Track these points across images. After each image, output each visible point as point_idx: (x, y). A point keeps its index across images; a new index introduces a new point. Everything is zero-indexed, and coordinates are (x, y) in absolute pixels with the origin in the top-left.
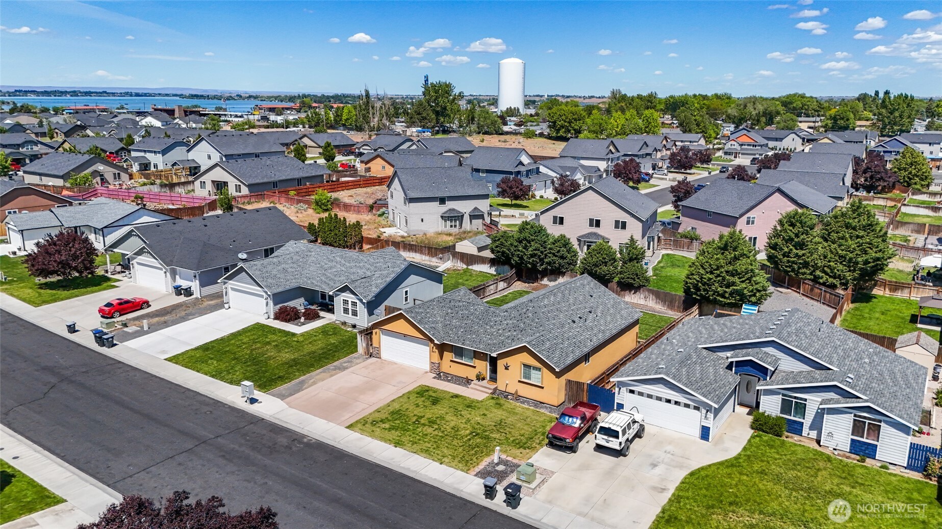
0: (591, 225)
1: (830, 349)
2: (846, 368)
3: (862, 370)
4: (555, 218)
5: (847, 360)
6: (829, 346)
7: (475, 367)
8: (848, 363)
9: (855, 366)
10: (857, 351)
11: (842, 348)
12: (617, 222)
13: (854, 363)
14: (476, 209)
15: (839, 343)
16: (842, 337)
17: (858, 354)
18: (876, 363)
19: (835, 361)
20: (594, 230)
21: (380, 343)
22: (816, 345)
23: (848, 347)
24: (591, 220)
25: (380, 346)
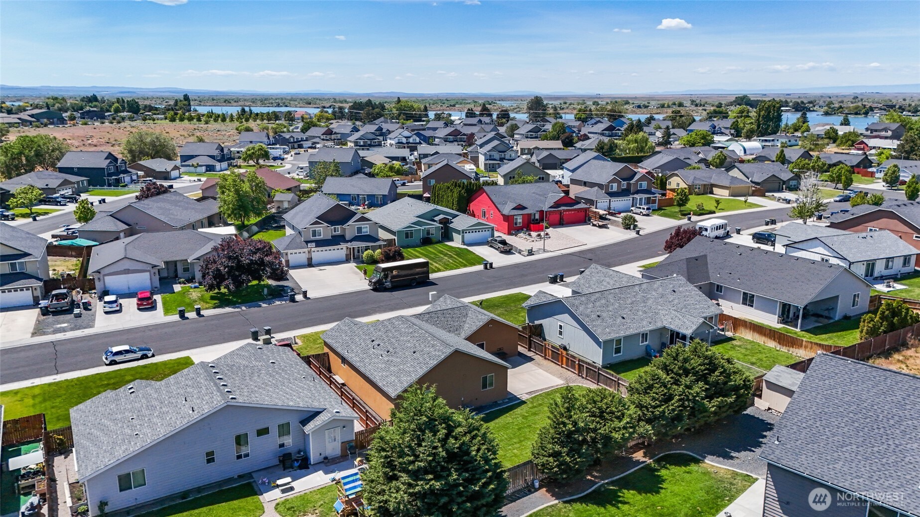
1: (163, 397)
2: (140, 396)
3: (129, 407)
5: (145, 402)
6: (167, 398)
8: (142, 401)
9: (136, 404)
10: (146, 419)
11: (158, 408)
13: (139, 406)
15: (164, 409)
16: (168, 418)
17: (143, 418)
18: (125, 427)
19: (151, 392)
22: (175, 388)
23: (155, 414)
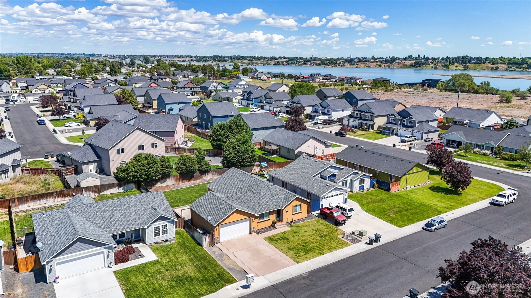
0: (139, 149)
4: (118, 150)
7: (270, 219)
12: (153, 145)
14: (14, 160)
20: (141, 151)
21: (219, 234)
24: (139, 147)
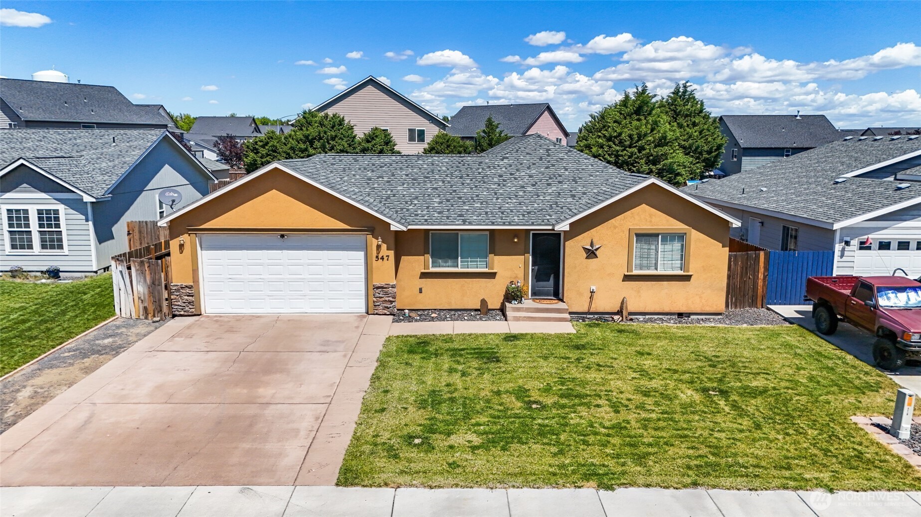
7: (492, 275)
12: (411, 131)
21: (195, 271)
25: (196, 280)
